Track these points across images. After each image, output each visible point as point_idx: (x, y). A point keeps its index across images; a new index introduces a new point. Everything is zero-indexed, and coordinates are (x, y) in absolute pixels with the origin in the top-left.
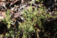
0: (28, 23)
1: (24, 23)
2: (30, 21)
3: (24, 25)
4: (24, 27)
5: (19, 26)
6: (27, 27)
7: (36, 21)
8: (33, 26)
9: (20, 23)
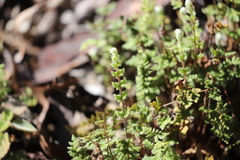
0: (134, 120)
1: (110, 121)
2: (147, 105)
3: (111, 133)
4: (104, 144)
5: (75, 144)
6: (126, 144)
7: (189, 98)
8: (169, 138)
9: (77, 119)
